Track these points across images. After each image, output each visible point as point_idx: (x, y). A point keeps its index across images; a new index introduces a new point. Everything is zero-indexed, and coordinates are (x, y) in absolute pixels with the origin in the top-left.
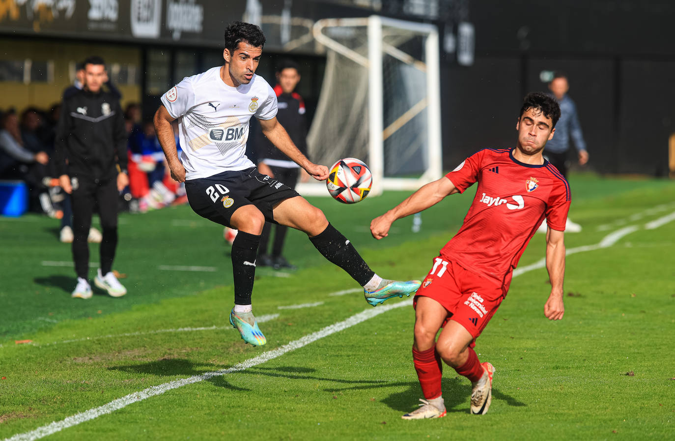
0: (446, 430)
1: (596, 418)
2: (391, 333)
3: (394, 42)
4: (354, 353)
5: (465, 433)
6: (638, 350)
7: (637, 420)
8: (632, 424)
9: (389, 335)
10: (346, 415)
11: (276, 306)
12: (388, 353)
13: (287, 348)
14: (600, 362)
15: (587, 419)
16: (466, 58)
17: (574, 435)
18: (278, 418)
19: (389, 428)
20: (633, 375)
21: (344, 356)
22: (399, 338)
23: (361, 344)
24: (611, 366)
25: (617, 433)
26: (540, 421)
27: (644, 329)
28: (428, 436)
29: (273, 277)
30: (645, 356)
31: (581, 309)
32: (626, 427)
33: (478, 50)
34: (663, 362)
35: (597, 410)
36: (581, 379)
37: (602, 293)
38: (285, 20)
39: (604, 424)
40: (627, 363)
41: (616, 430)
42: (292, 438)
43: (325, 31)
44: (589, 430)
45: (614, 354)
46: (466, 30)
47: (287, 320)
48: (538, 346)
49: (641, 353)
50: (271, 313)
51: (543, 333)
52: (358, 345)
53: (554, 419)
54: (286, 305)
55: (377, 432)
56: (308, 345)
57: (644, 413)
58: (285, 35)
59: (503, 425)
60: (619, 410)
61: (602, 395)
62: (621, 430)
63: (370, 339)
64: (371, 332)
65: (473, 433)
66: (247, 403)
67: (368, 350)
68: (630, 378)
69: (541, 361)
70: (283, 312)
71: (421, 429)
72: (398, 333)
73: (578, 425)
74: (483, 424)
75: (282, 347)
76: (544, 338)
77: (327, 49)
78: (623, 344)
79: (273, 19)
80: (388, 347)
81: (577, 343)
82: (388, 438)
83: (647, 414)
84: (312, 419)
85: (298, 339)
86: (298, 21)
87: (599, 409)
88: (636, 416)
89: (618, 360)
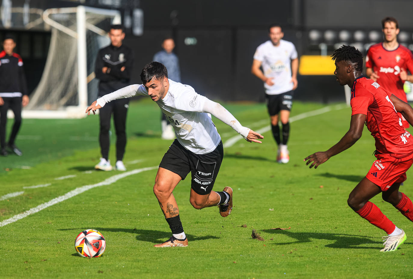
0: (128, 262)
1: (223, 254)
2: (93, 202)
3: (93, 22)
4: (70, 215)
5: (140, 264)
6: (249, 211)
7: (249, 255)
8: (246, 258)
9: (92, 204)
10: (66, 254)
11: (22, 187)
12: (91, 215)
13: (29, 213)
15: (217, 254)
16: (138, 31)
17: (209, 265)
18: (24, 256)
19: (93, 262)
20: (246, 227)
21: (64, 217)
22: (97, 205)
23: (74, 210)
24: (232, 221)
25: (237, 263)
26: (187, 256)
27: (252, 198)
28: (117, 266)
29: (20, 169)
30: (253, 215)
32: (242, 260)
33: (146, 26)
34: (265, 218)
35: (224, 249)
36: (213, 230)
37: (225, 175)
38: (26, 10)
39: (228, 258)
40: (242, 219)
41: (236, 261)
42: (33, 268)
43: (50, 16)
44: (218, 262)
45: (233, 214)
46: (138, 14)
47: (28, 195)
48: (185, 209)
49: (251, 213)
50: (19, 191)
52: (72, 210)
53: (196, 254)
54: (28, 186)
55: (85, 264)
56: (42, 211)
57: (253, 250)
58: (26, 19)
59: (163, 258)
60: (237, 249)
61: (226, 240)
62: (239, 261)
63: (80, 206)
64: (81, 202)
65: (145, 264)
66: (5, 246)
67: (79, 213)
68: (244, 229)
69: (187, 219)
70: (26, 190)
71: (112, 262)
72: (97, 202)
73: (211, 258)
74: (151, 259)
75: (26, 212)
77: (52, 27)
78: (239, 208)
79: (18, 10)
80: (91, 211)
82: (92, 267)
83: (255, 251)
84: (45, 256)
85: (36, 207)
86: (34, 11)
87: (225, 248)
88: (249, 252)
89: (236, 218)
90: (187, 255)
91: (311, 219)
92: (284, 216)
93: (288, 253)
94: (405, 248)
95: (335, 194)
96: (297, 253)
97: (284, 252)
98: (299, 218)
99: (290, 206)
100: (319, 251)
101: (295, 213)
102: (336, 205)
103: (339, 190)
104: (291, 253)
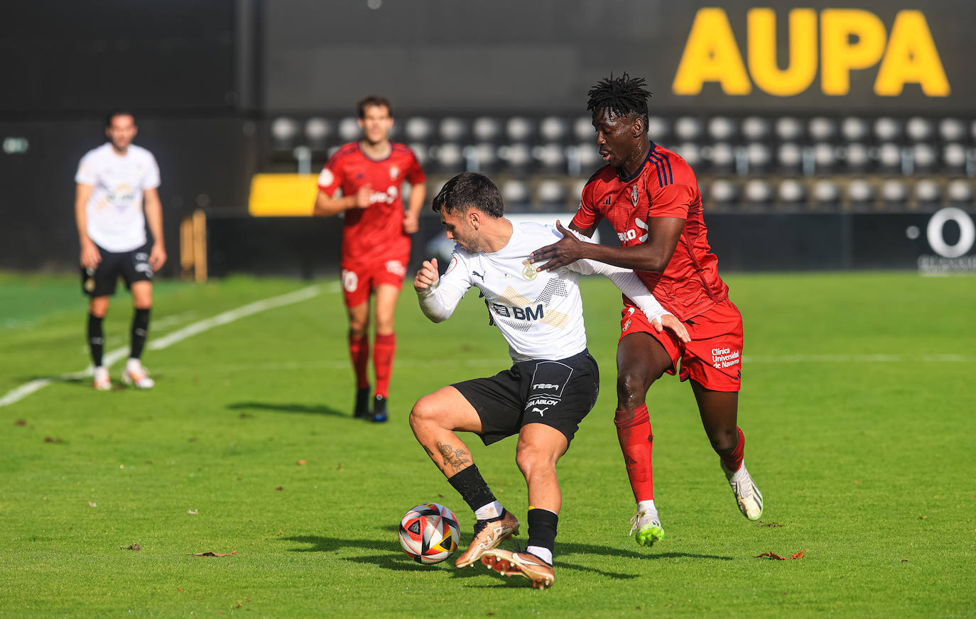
1: (91, 607)
6: (145, 515)
7: (147, 611)
8: (141, 617)
14: (92, 531)
15: (78, 608)
20: (139, 548)
24: (107, 536)
26: (15, 611)
27: (151, 486)
30: (154, 524)
31: (64, 459)
34: (179, 532)
35: (91, 597)
36: (67, 554)
37: (91, 437)
40: (130, 533)
45: (111, 520)
48: (8, 509)
49: (148, 519)
51: (14, 492)
53: (34, 608)
57: (156, 600)
60: (122, 597)
61: (97, 576)
68: (134, 553)
69: (12, 530)
76: (16, 500)
78: (123, 508)
81: (59, 505)
83: (160, 603)
87: (94, 595)
88: (146, 605)
89: (117, 529)
90: (14, 608)
91: (281, 534)
92: (220, 527)
93: (231, 606)
94: (497, 600)
95: (334, 479)
96: (251, 608)
97: (223, 605)
98: (254, 530)
99: (233, 503)
100: (301, 604)
101: (245, 519)
102: (336, 503)
103: (342, 470)
104: (239, 607)
